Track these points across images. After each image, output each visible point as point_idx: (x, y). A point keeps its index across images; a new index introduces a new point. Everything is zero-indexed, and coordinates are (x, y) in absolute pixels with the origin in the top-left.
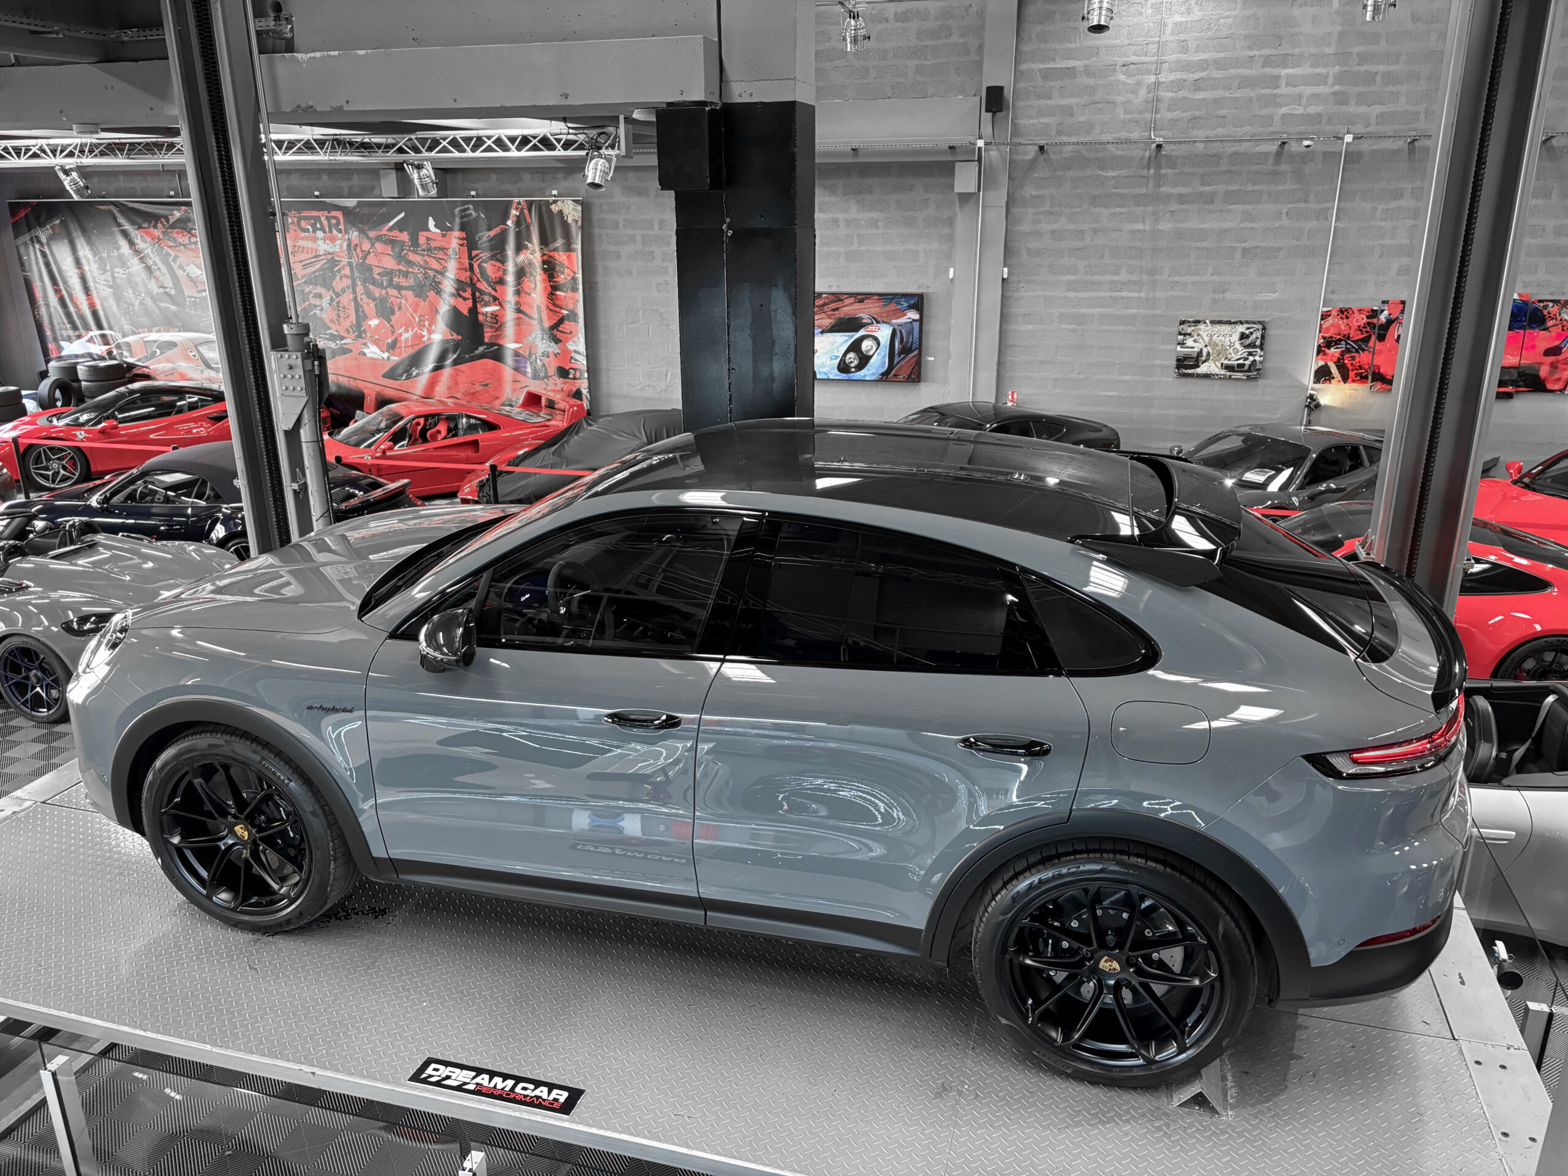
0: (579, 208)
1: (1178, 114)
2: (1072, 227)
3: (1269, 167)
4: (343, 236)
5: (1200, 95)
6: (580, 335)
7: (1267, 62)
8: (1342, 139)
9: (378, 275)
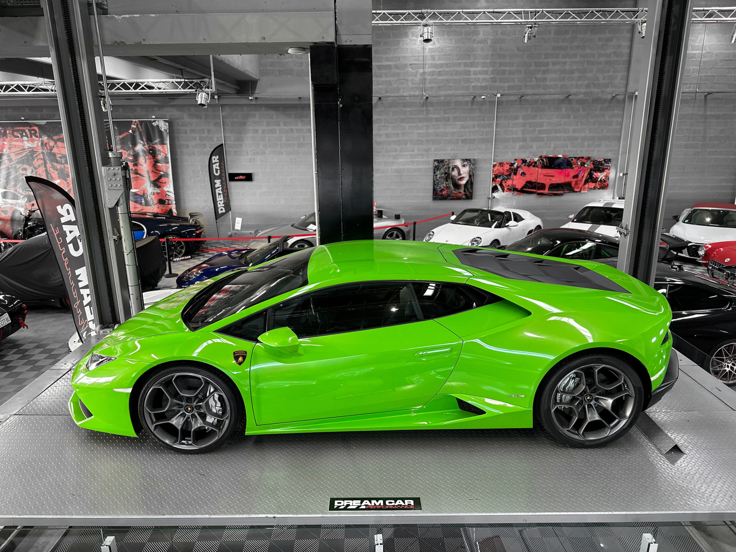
0: (167, 124)
1: (433, 85)
2: (394, 132)
3: (469, 107)
4: (39, 139)
5: (441, 78)
6: (170, 183)
7: (466, 65)
8: (496, 95)
9: (59, 157)
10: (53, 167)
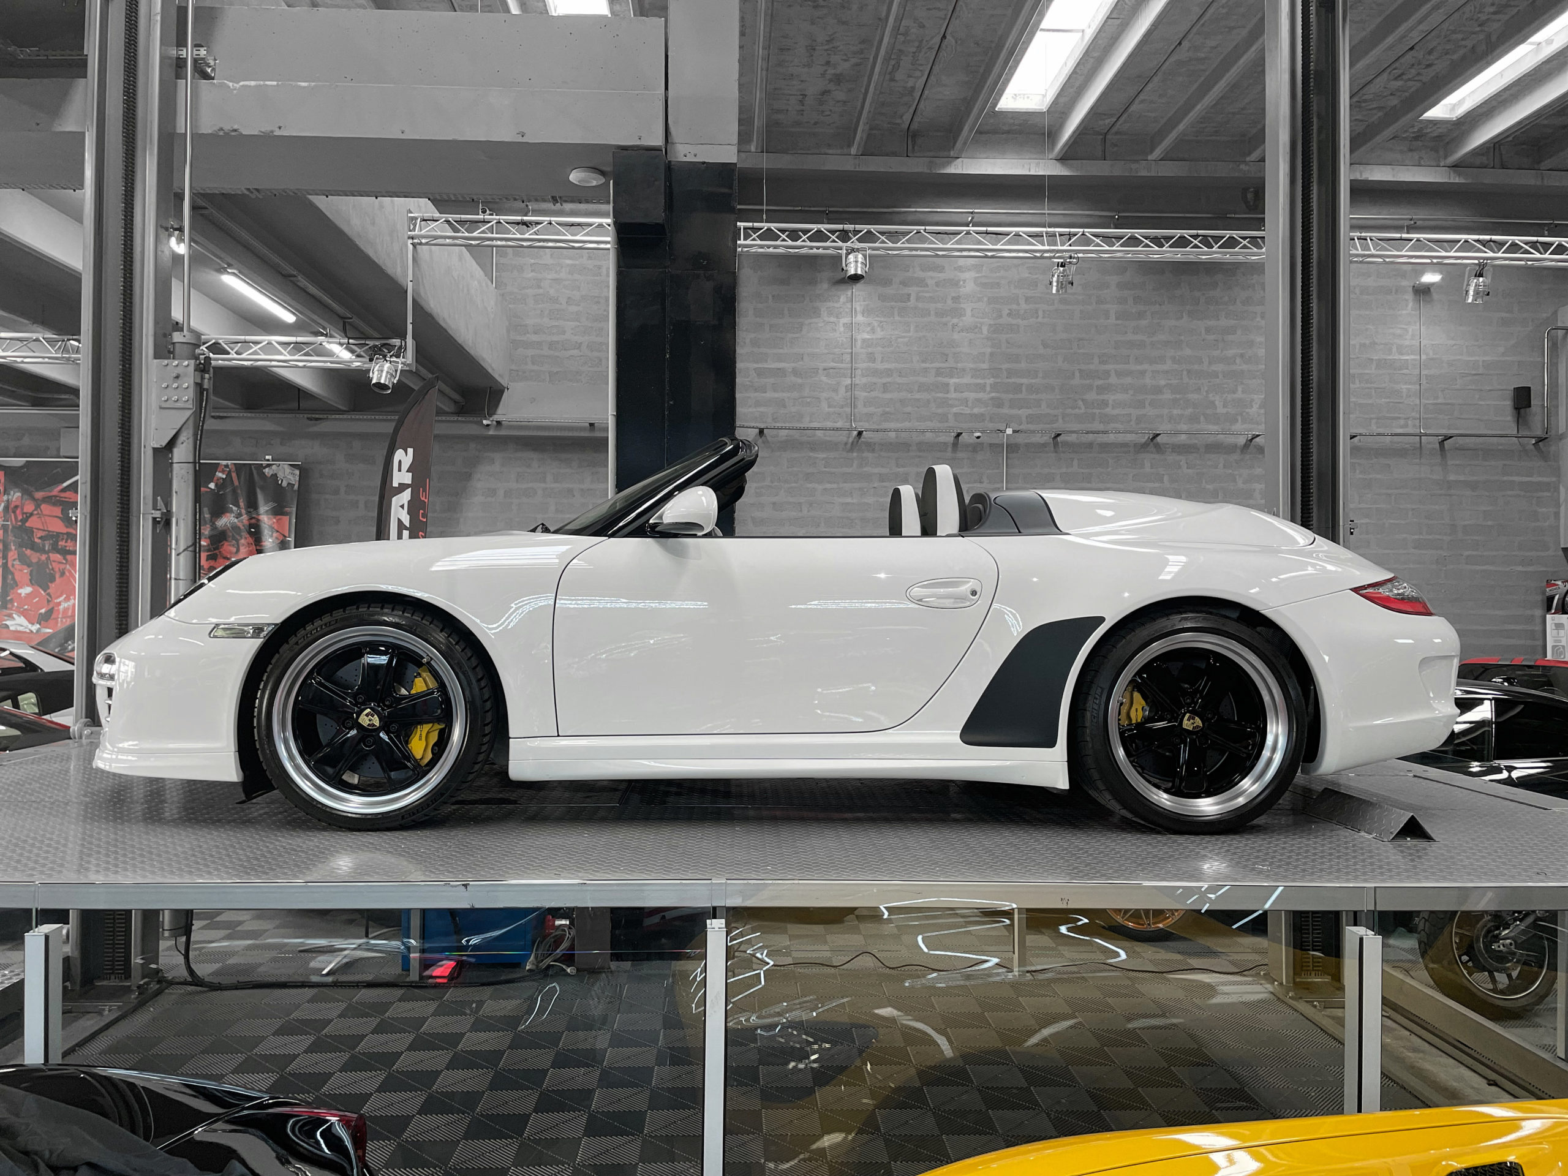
0: (297, 472)
1: (872, 409)
2: (790, 499)
3: (949, 454)
5: (888, 396)
7: (939, 372)
8: (1004, 432)
9: (39, 538)
10: (23, 559)
